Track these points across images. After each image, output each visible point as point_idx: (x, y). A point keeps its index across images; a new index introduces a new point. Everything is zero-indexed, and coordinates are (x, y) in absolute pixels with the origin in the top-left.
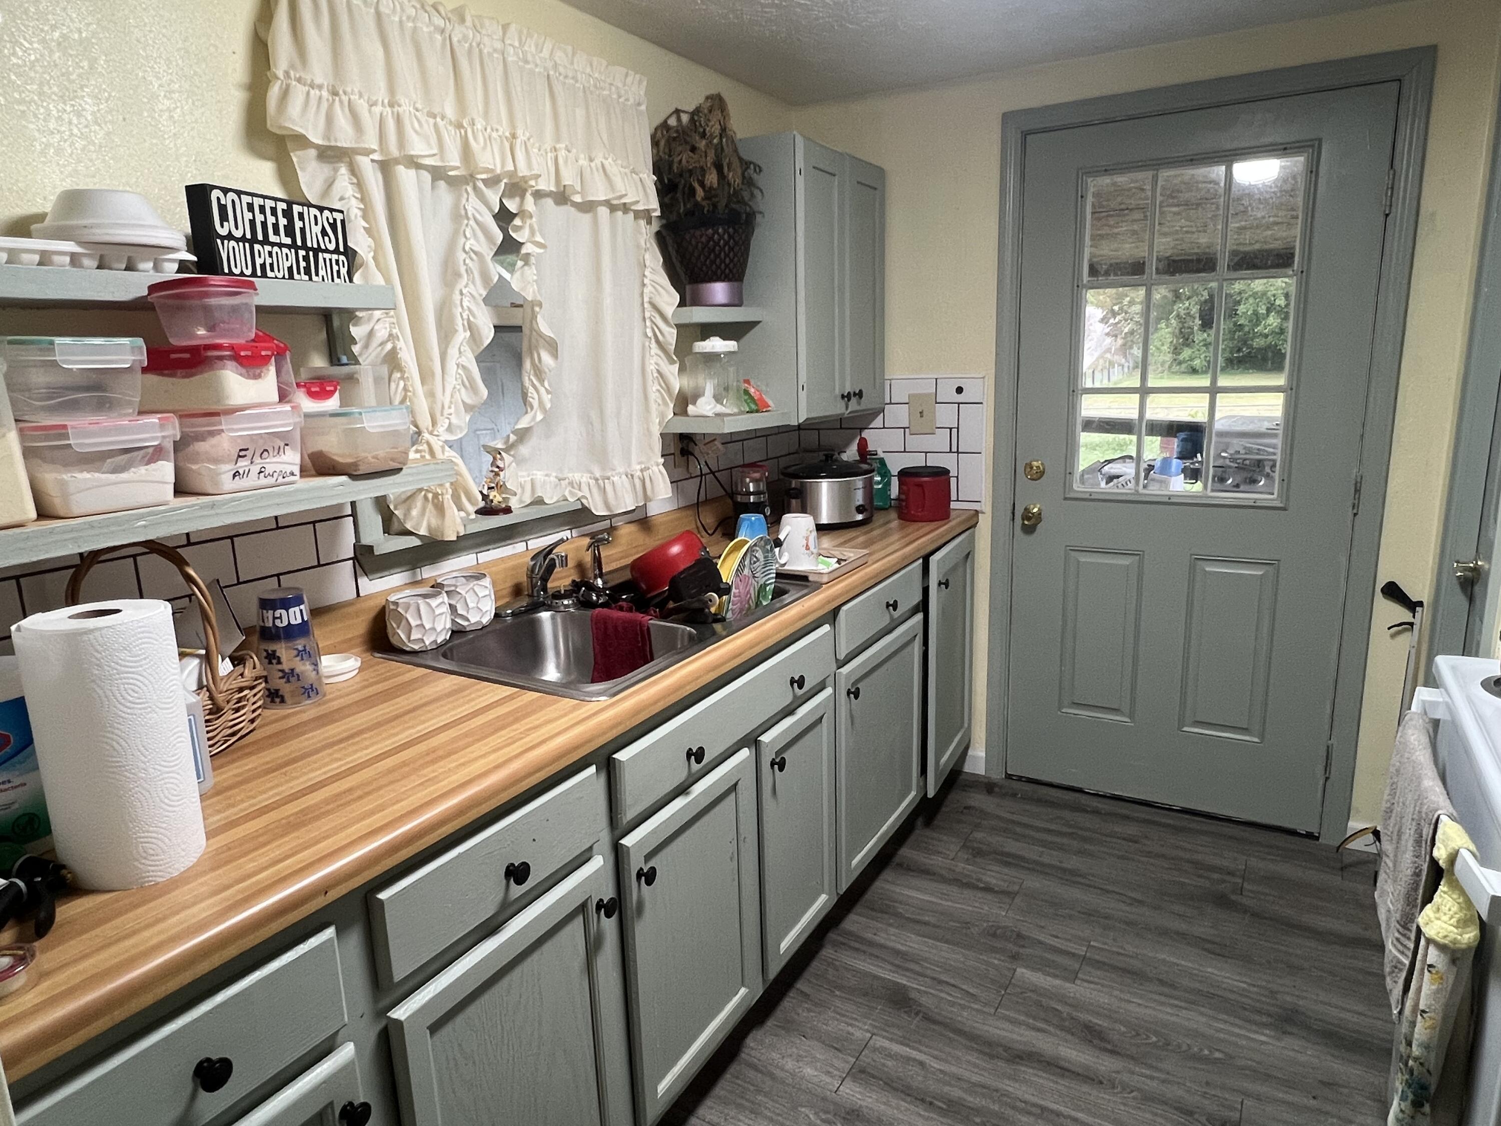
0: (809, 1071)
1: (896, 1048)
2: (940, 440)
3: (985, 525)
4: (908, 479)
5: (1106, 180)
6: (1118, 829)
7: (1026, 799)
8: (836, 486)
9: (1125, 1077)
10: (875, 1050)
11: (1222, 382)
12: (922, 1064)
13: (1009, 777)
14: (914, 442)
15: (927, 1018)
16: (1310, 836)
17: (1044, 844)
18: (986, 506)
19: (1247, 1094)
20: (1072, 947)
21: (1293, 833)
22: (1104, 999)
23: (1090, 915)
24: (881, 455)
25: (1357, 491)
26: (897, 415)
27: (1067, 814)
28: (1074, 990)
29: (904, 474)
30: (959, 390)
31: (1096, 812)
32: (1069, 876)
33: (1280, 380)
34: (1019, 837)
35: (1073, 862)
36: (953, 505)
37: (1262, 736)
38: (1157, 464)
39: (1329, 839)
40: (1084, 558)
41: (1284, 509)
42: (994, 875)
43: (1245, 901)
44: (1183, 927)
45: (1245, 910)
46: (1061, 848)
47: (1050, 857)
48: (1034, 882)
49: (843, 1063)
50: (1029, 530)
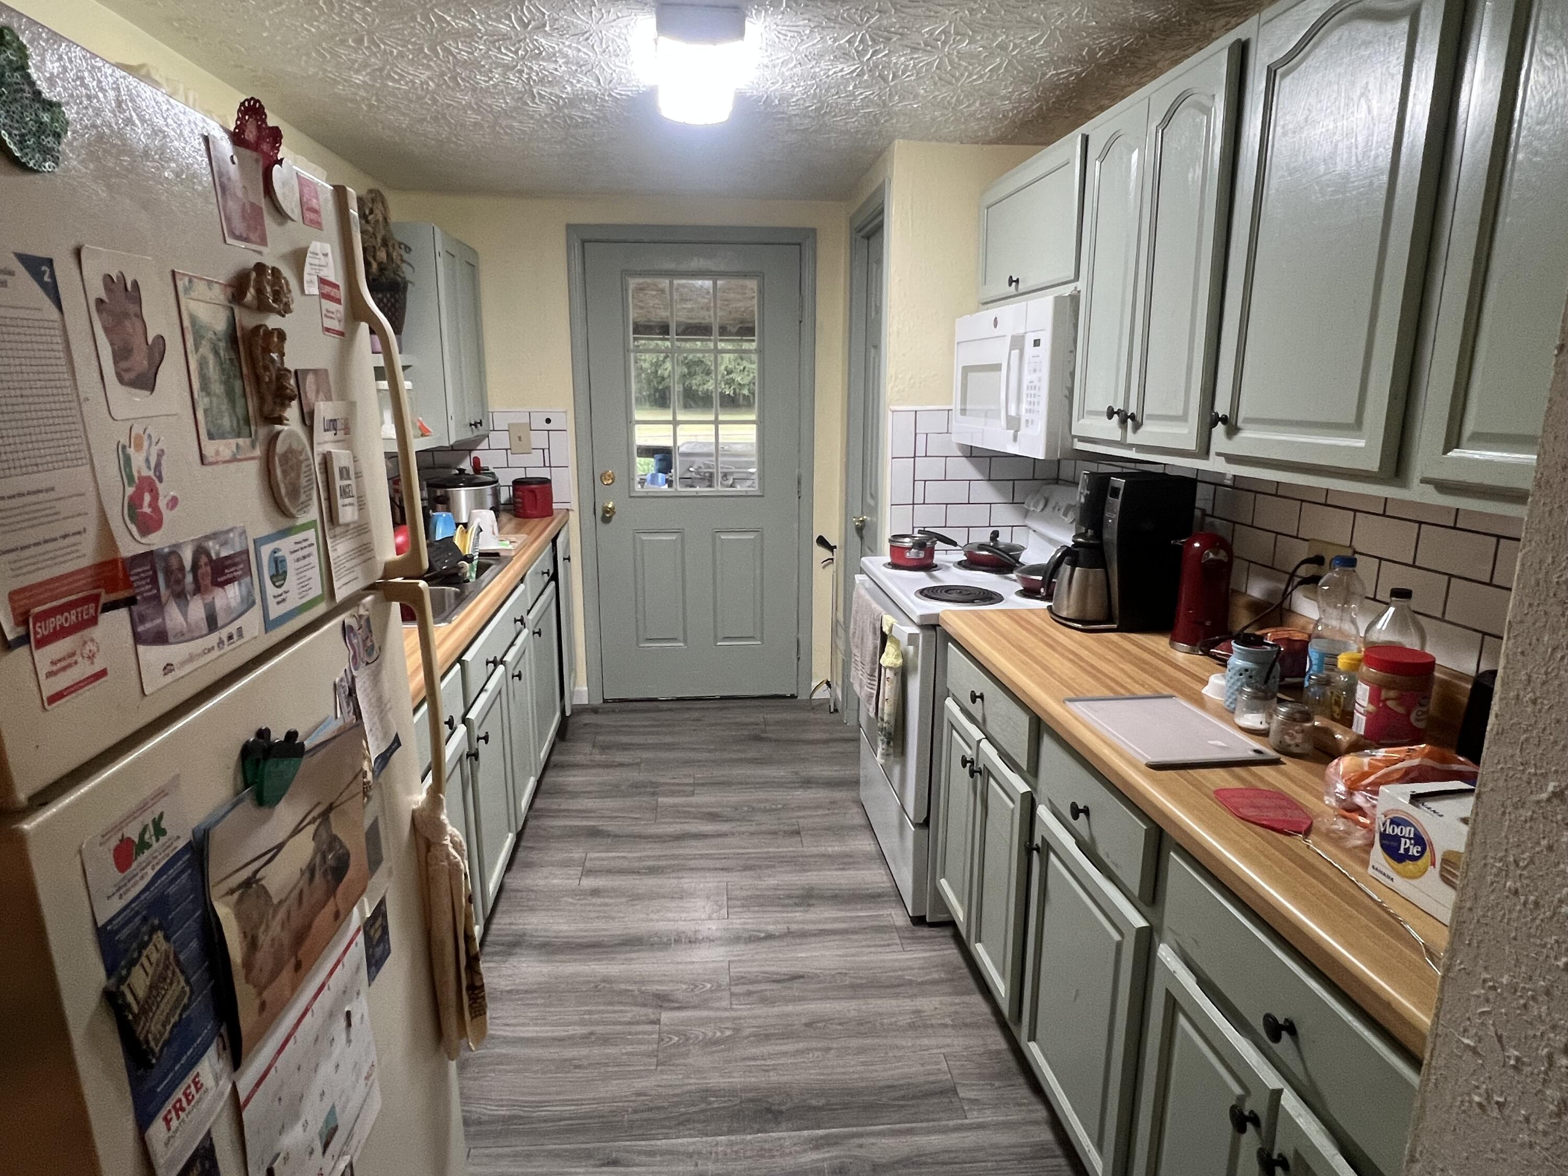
0: (555, 881)
1: (604, 855)
2: (536, 458)
3: (574, 518)
4: (521, 487)
5: (641, 280)
6: (686, 716)
7: (621, 711)
8: (472, 494)
9: (738, 829)
10: (591, 859)
11: (721, 418)
12: (624, 857)
13: (605, 701)
14: (515, 460)
15: (616, 836)
16: (793, 697)
17: (644, 734)
18: (574, 505)
19: (799, 817)
20: (687, 781)
21: (783, 697)
22: (713, 799)
23: (687, 763)
24: (492, 470)
25: (799, 483)
26: (499, 439)
27: (653, 715)
28: (694, 800)
29: (517, 483)
30: (548, 421)
31: (670, 710)
32: (670, 747)
33: (753, 417)
34: (630, 733)
35: (668, 739)
36: (555, 506)
37: (762, 640)
38: (648, 477)
39: (803, 696)
40: (645, 537)
41: (762, 496)
42: (621, 757)
43: (769, 735)
44: (742, 756)
45: (770, 740)
46: (657, 733)
47: (651, 740)
48: (646, 755)
49: (576, 871)
50: (606, 520)
